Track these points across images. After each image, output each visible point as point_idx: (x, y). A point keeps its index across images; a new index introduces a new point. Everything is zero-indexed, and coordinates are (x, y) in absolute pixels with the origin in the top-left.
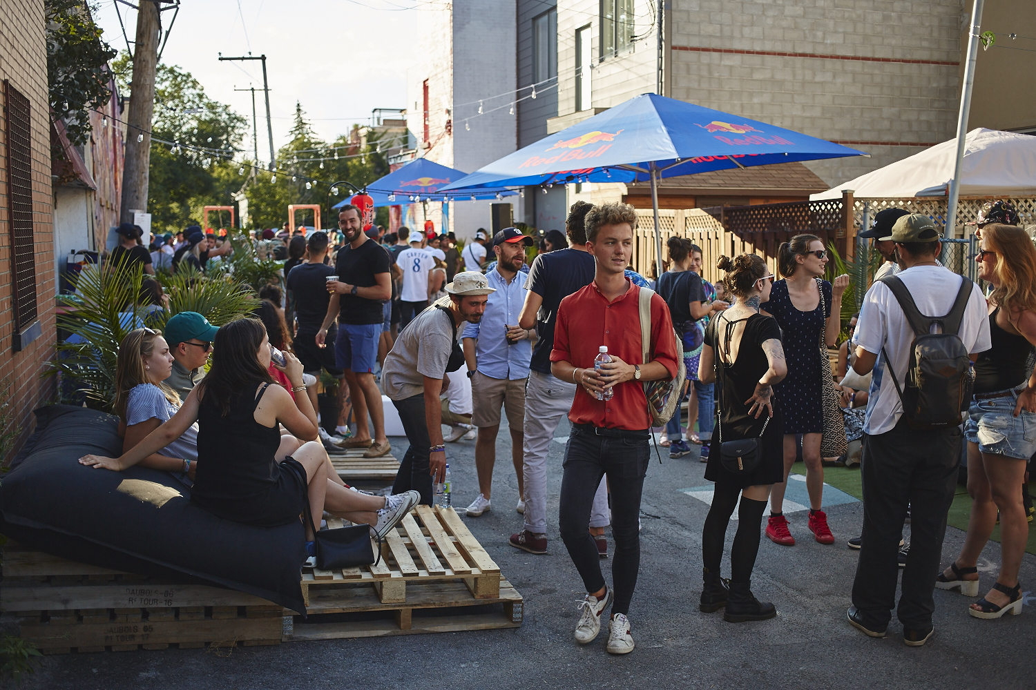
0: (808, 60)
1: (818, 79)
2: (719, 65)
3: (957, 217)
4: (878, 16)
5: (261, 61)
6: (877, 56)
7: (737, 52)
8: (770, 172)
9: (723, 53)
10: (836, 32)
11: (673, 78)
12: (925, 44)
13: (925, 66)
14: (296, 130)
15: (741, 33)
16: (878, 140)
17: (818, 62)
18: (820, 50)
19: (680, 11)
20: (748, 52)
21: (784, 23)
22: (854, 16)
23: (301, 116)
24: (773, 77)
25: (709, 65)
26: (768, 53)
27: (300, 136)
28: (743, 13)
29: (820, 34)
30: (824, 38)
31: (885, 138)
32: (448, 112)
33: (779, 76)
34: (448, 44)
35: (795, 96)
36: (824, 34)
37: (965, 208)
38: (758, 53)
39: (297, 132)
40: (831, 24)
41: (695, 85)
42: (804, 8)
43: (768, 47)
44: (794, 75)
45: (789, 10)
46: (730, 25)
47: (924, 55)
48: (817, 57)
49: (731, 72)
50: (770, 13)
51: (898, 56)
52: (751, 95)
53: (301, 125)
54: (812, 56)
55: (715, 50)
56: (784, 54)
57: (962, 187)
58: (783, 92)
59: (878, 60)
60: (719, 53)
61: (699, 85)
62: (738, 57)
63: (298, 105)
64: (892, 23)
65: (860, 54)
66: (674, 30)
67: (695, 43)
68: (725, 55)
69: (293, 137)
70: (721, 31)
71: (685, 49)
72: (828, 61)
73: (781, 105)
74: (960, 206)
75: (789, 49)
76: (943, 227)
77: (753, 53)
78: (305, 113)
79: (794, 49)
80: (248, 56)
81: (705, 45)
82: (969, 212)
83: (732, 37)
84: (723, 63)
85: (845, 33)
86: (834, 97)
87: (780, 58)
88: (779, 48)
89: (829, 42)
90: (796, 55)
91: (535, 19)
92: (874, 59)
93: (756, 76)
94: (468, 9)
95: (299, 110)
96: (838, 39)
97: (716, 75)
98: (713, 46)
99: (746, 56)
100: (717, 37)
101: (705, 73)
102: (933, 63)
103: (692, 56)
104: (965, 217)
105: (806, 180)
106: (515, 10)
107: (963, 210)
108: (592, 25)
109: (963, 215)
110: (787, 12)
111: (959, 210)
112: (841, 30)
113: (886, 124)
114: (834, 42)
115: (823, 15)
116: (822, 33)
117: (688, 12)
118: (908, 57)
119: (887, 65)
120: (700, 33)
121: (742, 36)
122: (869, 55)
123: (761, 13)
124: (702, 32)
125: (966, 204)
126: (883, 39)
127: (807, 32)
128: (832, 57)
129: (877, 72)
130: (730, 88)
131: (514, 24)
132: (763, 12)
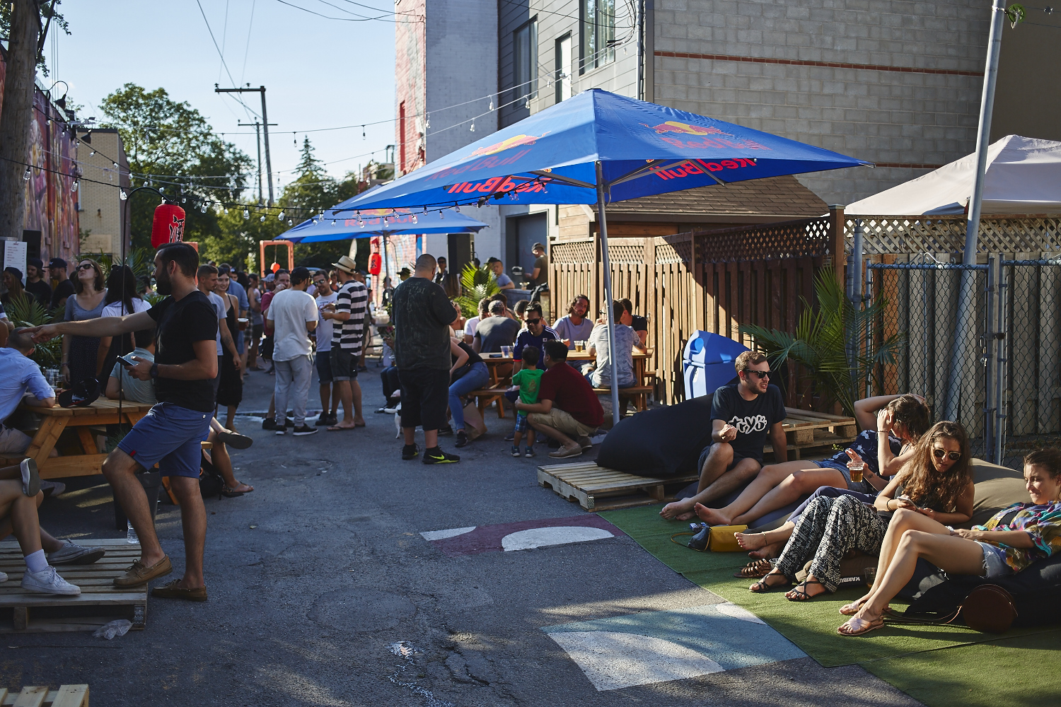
0: (815, 69)
1: (827, 91)
2: (710, 74)
3: (979, 241)
4: (896, 20)
5: (259, 93)
6: (895, 65)
7: (732, 58)
8: (769, 196)
9: (715, 60)
10: (847, 37)
11: (655, 88)
12: (951, 51)
13: (952, 77)
14: (304, 167)
15: (737, 37)
16: (897, 162)
17: (826, 71)
18: (829, 58)
19: (664, 11)
20: (745, 59)
21: (787, 27)
22: (868, 18)
23: (310, 152)
24: (774, 89)
25: (698, 74)
26: (768, 61)
27: (307, 173)
28: (738, 14)
29: (828, 39)
30: (833, 44)
31: (906, 160)
32: (421, 135)
33: (781, 87)
34: (421, 60)
35: (800, 110)
36: (834, 39)
37: (989, 229)
38: (756, 60)
39: (306, 169)
40: (842, 28)
41: (683, 97)
42: (810, 9)
43: (768, 54)
44: (799, 87)
45: (792, 12)
46: (722, 28)
47: (951, 65)
48: (826, 65)
49: (724, 82)
50: (771, 14)
51: (920, 65)
52: (748, 108)
53: (309, 161)
54: (820, 64)
55: (705, 57)
56: (787, 62)
57: (984, 203)
58: (786, 105)
59: (897, 69)
60: (711, 60)
61: (687, 97)
62: (733, 64)
63: (307, 140)
64: (912, 27)
65: (876, 63)
66: (657, 33)
67: (681, 48)
68: (718, 63)
69: (300, 174)
70: (713, 34)
71: (670, 54)
72: (838, 70)
73: (784, 121)
74: (982, 226)
75: (792, 56)
76: (962, 254)
77: (750, 60)
78: (314, 149)
79: (798, 56)
80: (246, 87)
81: (694, 51)
82: (994, 235)
83: (725, 42)
84: (714, 71)
85: (858, 38)
86: (846, 111)
87: (782, 66)
88: (780, 55)
89: (839, 48)
90: (800, 63)
91: (517, 31)
92: (892, 69)
93: (754, 87)
94: (444, 22)
95: (307, 146)
96: (850, 45)
97: (707, 85)
98: (703, 51)
99: (743, 65)
100: (708, 41)
101: (693, 83)
102: (961, 73)
103: (678, 63)
104: (990, 241)
105: (811, 205)
106: (497, 23)
107: (986, 231)
108: (573, 34)
109: (986, 239)
110: (789, 14)
111: (981, 233)
112: (853, 35)
113: (907, 143)
114: (845, 49)
115: (833, 17)
116: (831, 38)
117: (673, 12)
118: (932, 67)
119: (907, 75)
120: (687, 36)
121: (738, 41)
122: (887, 64)
123: (759, 14)
124: (690, 36)
125: (990, 225)
126: (903, 45)
127: (813, 36)
128: (843, 66)
129: (895, 83)
130: (723, 101)
131: (496, 38)
132: (762, 13)
